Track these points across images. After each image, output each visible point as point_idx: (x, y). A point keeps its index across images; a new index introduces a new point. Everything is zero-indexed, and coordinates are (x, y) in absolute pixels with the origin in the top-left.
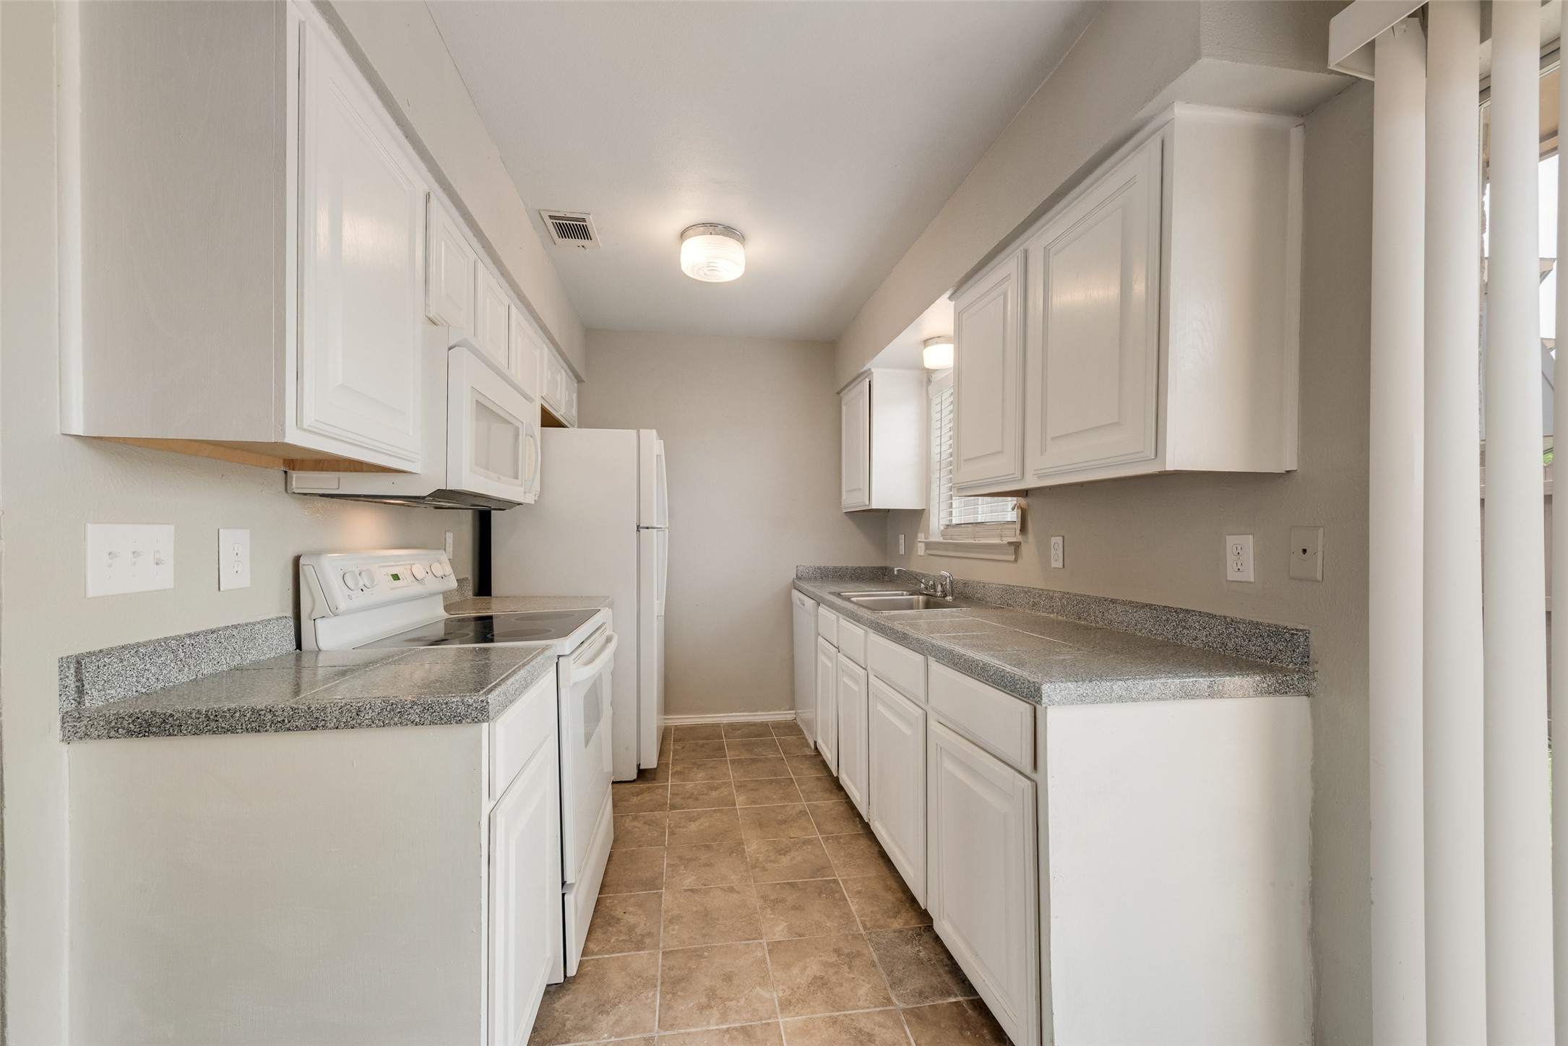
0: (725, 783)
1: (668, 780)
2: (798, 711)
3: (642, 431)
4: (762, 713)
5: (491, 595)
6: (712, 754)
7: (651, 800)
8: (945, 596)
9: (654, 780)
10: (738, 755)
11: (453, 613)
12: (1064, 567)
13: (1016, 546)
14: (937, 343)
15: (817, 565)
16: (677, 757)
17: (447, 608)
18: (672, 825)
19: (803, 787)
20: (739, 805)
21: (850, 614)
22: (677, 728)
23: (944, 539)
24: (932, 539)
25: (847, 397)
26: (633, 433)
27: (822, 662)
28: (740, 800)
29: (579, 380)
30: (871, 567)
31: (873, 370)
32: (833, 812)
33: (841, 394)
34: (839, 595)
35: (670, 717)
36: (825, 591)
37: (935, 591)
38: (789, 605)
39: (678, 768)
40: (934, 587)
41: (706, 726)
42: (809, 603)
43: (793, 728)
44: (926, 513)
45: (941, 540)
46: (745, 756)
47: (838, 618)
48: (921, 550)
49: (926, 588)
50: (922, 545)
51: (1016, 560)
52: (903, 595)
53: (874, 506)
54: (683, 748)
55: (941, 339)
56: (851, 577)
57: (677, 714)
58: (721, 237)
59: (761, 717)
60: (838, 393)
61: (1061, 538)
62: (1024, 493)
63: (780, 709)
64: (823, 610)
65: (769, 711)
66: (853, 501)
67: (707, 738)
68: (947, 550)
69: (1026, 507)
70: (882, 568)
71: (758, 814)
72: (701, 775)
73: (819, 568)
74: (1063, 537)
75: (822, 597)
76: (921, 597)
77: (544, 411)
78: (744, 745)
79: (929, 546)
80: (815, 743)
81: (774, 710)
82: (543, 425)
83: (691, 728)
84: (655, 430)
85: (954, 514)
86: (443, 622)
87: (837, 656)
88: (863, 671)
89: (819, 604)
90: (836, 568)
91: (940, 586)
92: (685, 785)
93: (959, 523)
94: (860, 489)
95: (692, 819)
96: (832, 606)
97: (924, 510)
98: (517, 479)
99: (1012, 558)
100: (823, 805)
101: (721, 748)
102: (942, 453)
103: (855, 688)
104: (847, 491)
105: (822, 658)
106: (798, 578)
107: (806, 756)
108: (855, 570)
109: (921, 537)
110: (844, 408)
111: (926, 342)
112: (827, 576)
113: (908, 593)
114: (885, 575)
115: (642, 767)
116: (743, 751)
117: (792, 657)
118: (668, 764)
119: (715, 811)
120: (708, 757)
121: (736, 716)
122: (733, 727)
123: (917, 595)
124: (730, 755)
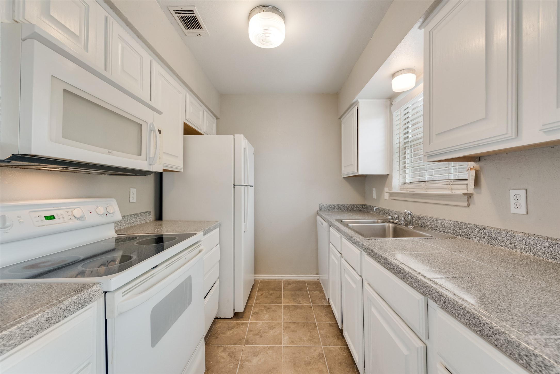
0: (278, 324)
1: (249, 319)
2: (320, 275)
3: (235, 135)
4: (302, 276)
5: (162, 220)
6: (275, 300)
7: (236, 335)
8: (407, 225)
9: (242, 318)
10: (288, 303)
11: (120, 233)
12: (527, 213)
13: (469, 196)
14: (401, 74)
15: (330, 203)
16: (257, 301)
17: (116, 232)
18: (243, 358)
19: (322, 332)
20: (284, 345)
21: (349, 237)
22: (262, 282)
23: (401, 191)
24: (394, 191)
25: (344, 120)
26: (231, 136)
27: (332, 257)
28: (285, 339)
29: (217, 118)
30: (357, 205)
31: (359, 101)
32: (339, 357)
33: (341, 119)
34: (341, 222)
35: (258, 275)
36: (334, 218)
37: (399, 221)
38: (315, 224)
39: (256, 310)
40: (398, 218)
41: (275, 281)
42: (325, 224)
43: (317, 285)
44: (389, 177)
45: (400, 191)
46: (292, 303)
47: (341, 237)
48: (386, 196)
49: (393, 219)
50: (388, 194)
51: (468, 206)
52: (377, 222)
53: (360, 173)
54: (262, 295)
55: (404, 71)
56: (347, 210)
57: (262, 274)
58: (270, 13)
59: (302, 278)
60: (340, 119)
61: (524, 191)
62: (477, 158)
63: (311, 274)
64: (332, 230)
65: (306, 275)
66: (348, 171)
67: (274, 289)
68: (405, 197)
69: (479, 169)
70: (363, 205)
71: (294, 354)
72: (267, 316)
73: (330, 205)
74: (526, 190)
75: (331, 223)
76: (391, 225)
77: (185, 125)
78: (292, 295)
79: (391, 194)
80: (329, 299)
81: (308, 274)
82: (185, 134)
83: (268, 282)
84: (242, 135)
85: (407, 177)
86: (114, 239)
87: (341, 260)
88: (360, 278)
89: (330, 226)
90: (339, 205)
91: (403, 219)
92: (257, 324)
93: (412, 181)
94: (352, 164)
95: (255, 354)
96: (337, 229)
97: (388, 175)
98: (141, 155)
99: (466, 204)
100: (333, 349)
101: (280, 297)
102: (401, 143)
103: (354, 286)
104: (344, 167)
105: (332, 256)
106: (320, 210)
107: (323, 306)
108: (349, 206)
109: (386, 189)
110: (343, 126)
111: (393, 75)
112: (334, 209)
113: (381, 221)
114: (364, 209)
115: (236, 311)
116: (291, 299)
117: (317, 249)
118: (252, 306)
119: (269, 348)
120: (273, 302)
121: (290, 276)
122: (289, 283)
123: (388, 223)
124: (284, 301)
